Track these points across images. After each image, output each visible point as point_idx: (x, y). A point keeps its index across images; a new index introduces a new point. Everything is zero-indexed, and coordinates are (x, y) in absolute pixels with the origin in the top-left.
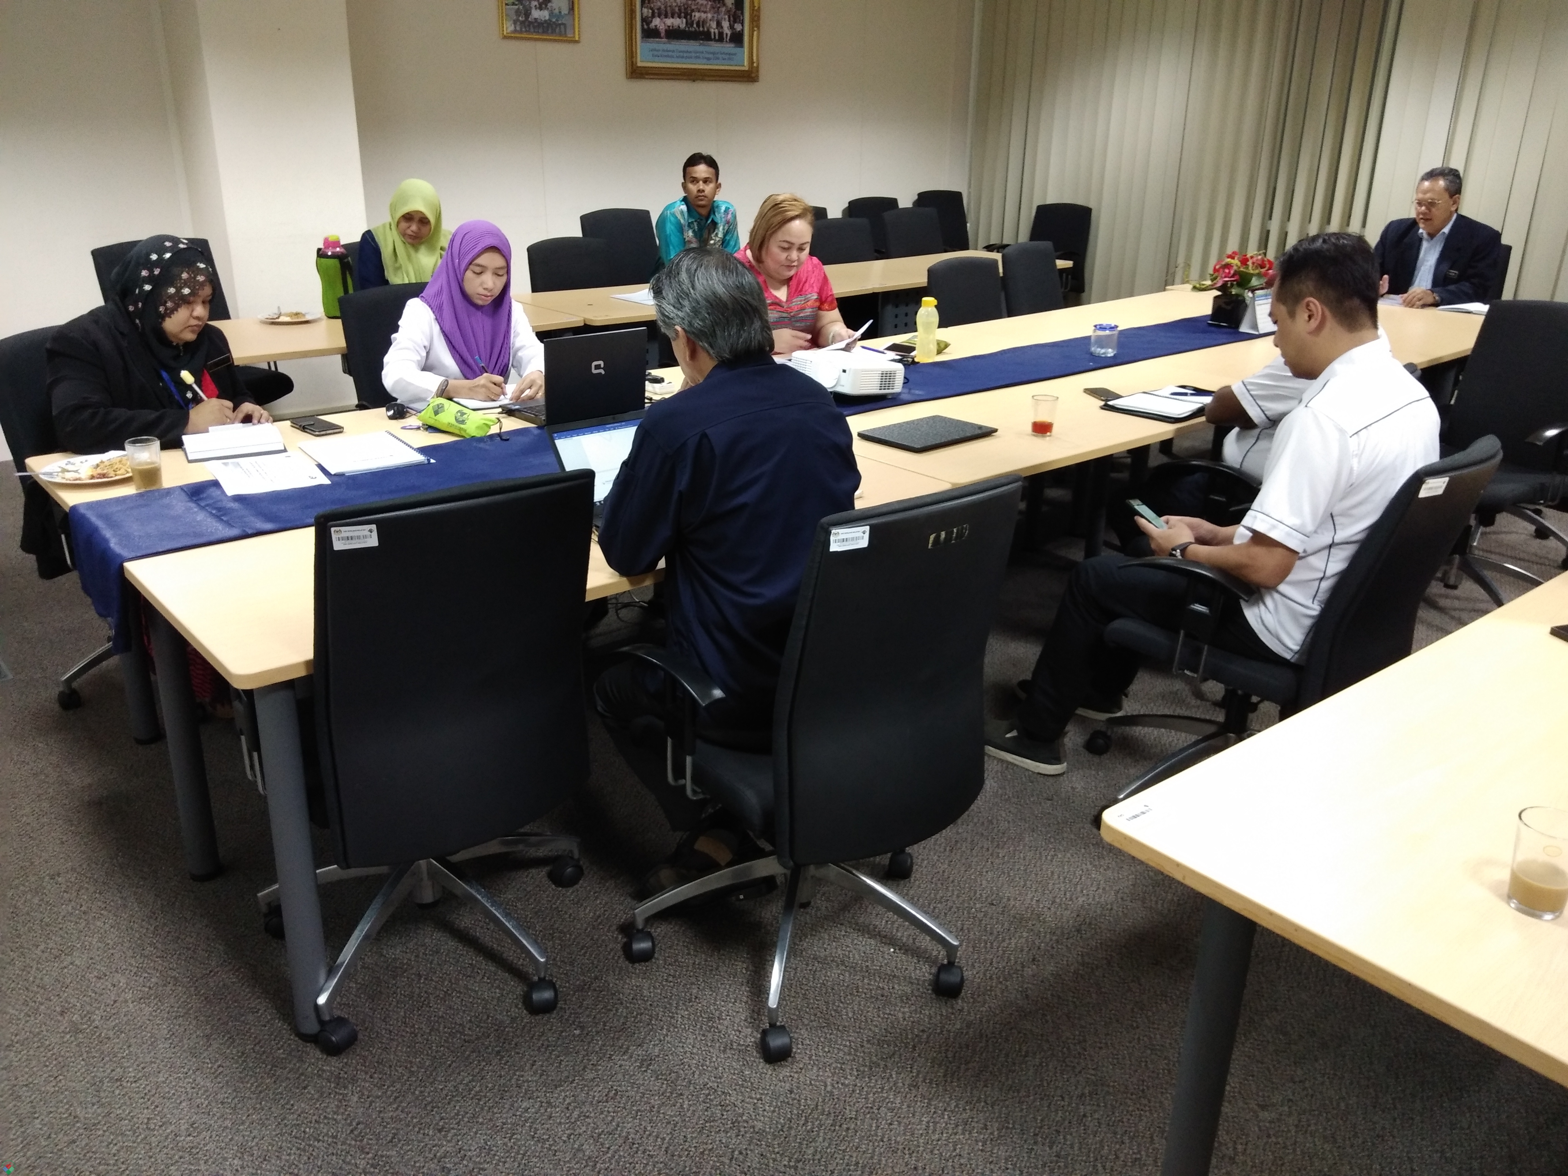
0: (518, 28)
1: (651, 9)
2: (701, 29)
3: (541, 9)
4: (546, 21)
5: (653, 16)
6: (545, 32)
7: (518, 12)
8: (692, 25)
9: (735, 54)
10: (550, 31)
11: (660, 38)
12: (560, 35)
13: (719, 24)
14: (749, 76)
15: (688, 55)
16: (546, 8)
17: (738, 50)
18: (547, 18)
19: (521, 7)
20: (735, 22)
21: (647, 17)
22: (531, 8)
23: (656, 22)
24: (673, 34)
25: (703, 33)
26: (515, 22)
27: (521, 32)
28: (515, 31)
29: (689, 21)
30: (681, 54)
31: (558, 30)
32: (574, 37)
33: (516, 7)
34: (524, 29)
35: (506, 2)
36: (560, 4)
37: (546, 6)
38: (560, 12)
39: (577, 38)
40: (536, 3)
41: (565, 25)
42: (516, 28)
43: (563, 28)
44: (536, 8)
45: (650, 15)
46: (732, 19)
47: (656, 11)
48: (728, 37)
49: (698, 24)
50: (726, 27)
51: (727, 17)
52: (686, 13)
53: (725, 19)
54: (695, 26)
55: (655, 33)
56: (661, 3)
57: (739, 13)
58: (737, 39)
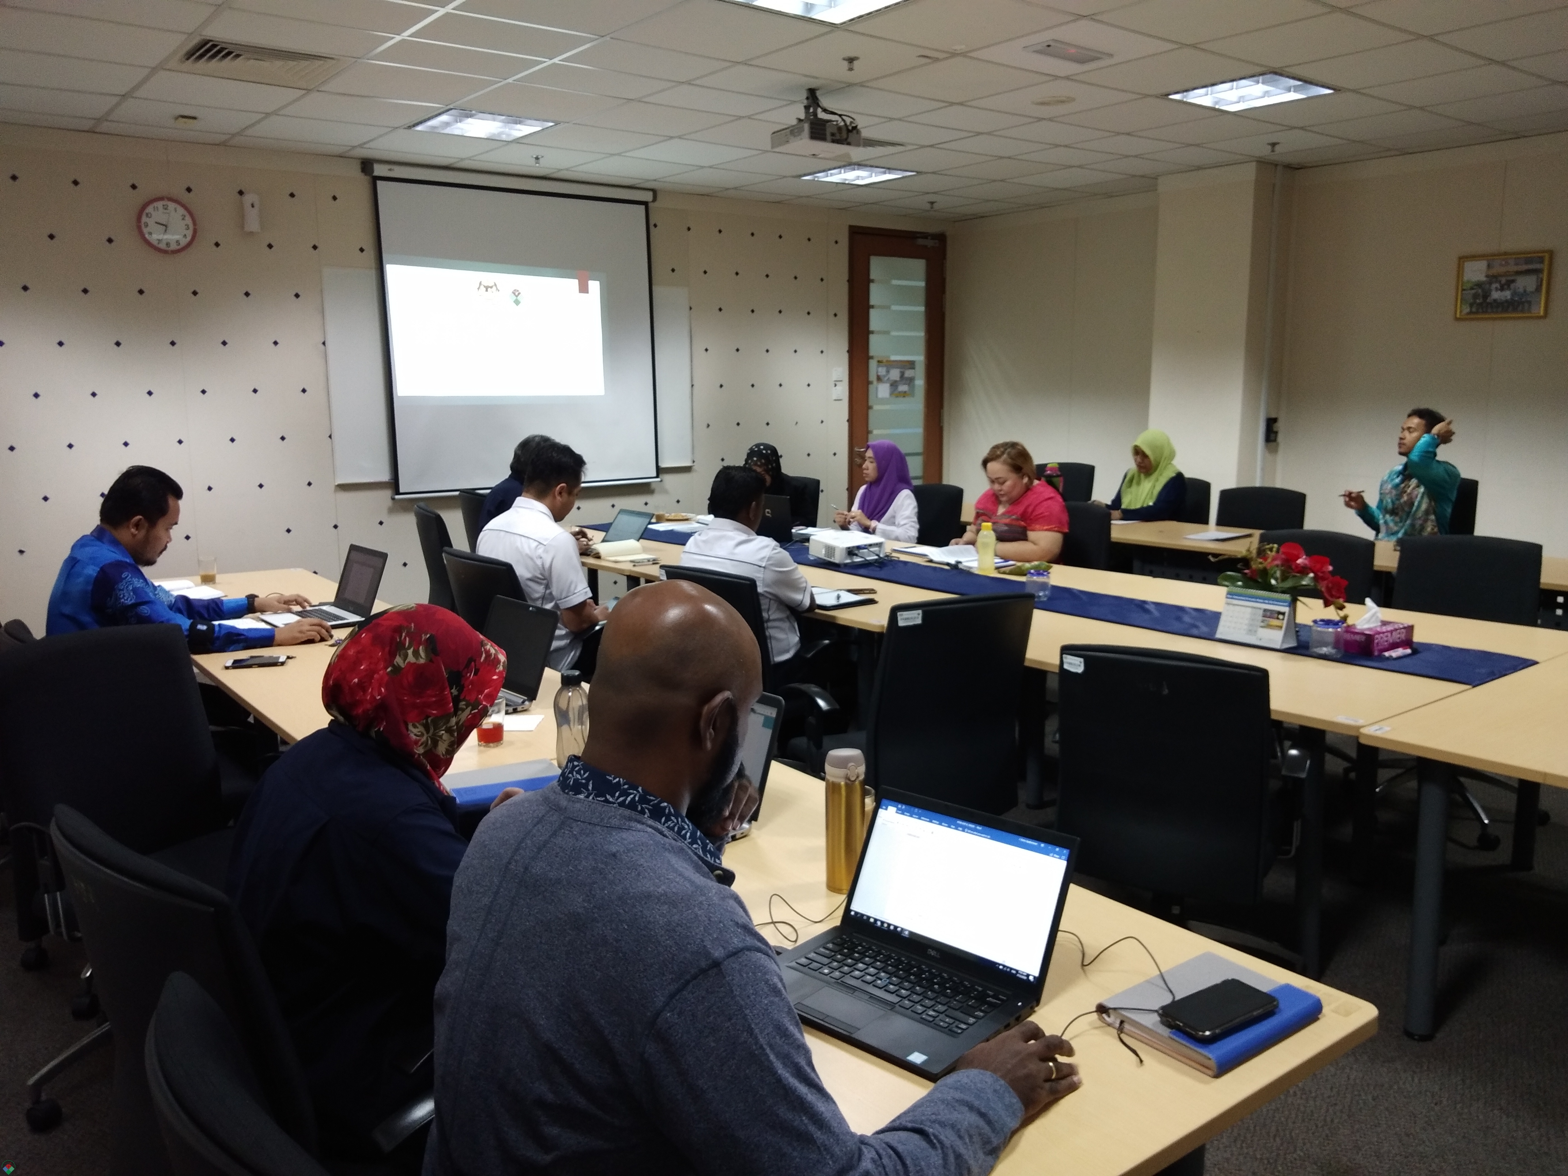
0: (1474, 310)
3: (1502, 289)
4: (1507, 301)
6: (1505, 310)
7: (1475, 296)
10: (1511, 309)
12: (1522, 311)
16: (1509, 288)
18: (1509, 297)
19: (1480, 291)
22: (1490, 290)
26: (1471, 305)
27: (1477, 313)
28: (1471, 313)
31: (1520, 308)
32: (1539, 313)
33: (1473, 291)
34: (1480, 310)
35: (1464, 288)
36: (1526, 283)
37: (1509, 286)
38: (1525, 291)
39: (1542, 313)
40: (1498, 285)
41: (1529, 303)
42: (1471, 310)
43: (1526, 305)
44: (1497, 289)
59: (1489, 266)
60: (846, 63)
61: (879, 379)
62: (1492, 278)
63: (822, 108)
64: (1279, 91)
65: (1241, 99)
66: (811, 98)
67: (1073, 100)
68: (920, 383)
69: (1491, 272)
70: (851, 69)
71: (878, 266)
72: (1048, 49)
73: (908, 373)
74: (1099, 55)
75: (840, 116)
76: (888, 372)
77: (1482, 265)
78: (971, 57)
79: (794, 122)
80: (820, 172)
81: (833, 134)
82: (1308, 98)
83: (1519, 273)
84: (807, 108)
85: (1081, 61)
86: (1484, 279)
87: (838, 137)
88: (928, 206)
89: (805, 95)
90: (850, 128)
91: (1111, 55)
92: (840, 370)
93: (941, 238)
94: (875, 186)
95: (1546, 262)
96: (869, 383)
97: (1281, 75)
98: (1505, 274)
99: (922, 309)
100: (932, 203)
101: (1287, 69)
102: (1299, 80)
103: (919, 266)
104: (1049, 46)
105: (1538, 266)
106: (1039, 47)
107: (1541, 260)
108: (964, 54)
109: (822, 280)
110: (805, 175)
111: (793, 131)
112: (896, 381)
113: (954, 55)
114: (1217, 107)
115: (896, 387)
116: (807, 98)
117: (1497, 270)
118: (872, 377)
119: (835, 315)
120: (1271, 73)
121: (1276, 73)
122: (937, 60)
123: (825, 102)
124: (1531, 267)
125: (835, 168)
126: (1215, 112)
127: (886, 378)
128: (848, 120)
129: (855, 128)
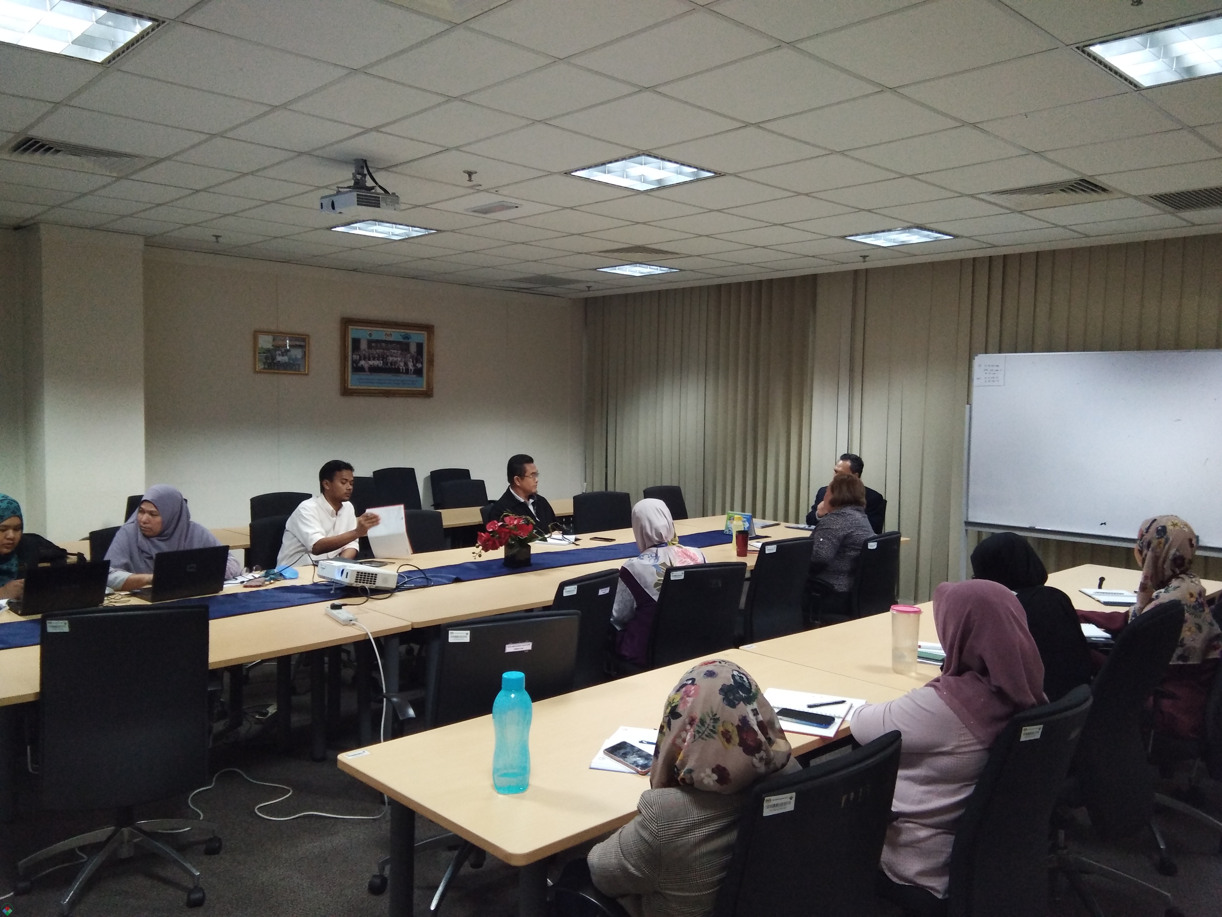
0: (266, 366)
1: (359, 355)
2: (393, 367)
3: (283, 355)
4: (286, 363)
5: (360, 359)
6: (286, 369)
7: (266, 358)
8: (387, 364)
9: (417, 381)
10: (288, 368)
11: (366, 372)
12: (295, 370)
13: (406, 364)
14: (428, 394)
15: (384, 381)
16: (286, 355)
17: (419, 379)
18: (287, 361)
19: (269, 355)
20: (417, 362)
21: (356, 360)
22: (276, 355)
23: (362, 363)
24: (374, 370)
25: (395, 368)
26: (264, 363)
27: (269, 369)
28: (265, 368)
29: (385, 362)
30: (380, 381)
31: (294, 368)
32: (305, 372)
33: (266, 355)
34: (270, 367)
35: (259, 352)
36: (297, 353)
38: (296, 357)
39: (307, 372)
40: (280, 352)
41: (299, 365)
43: (297, 366)
44: (279, 355)
45: (358, 359)
46: (415, 361)
47: (363, 357)
48: (412, 371)
49: (391, 364)
50: (411, 365)
51: (411, 360)
52: (383, 358)
53: (410, 361)
54: (389, 365)
55: (361, 369)
56: (366, 352)
57: (419, 357)
58: (419, 372)
59: (274, 340)
62: (277, 348)
69: (274, 343)
77: (270, 338)
83: (292, 346)
86: (272, 347)
95: (306, 342)
98: (284, 346)
105: (302, 343)
107: (304, 340)
117: (278, 342)
124: (299, 343)
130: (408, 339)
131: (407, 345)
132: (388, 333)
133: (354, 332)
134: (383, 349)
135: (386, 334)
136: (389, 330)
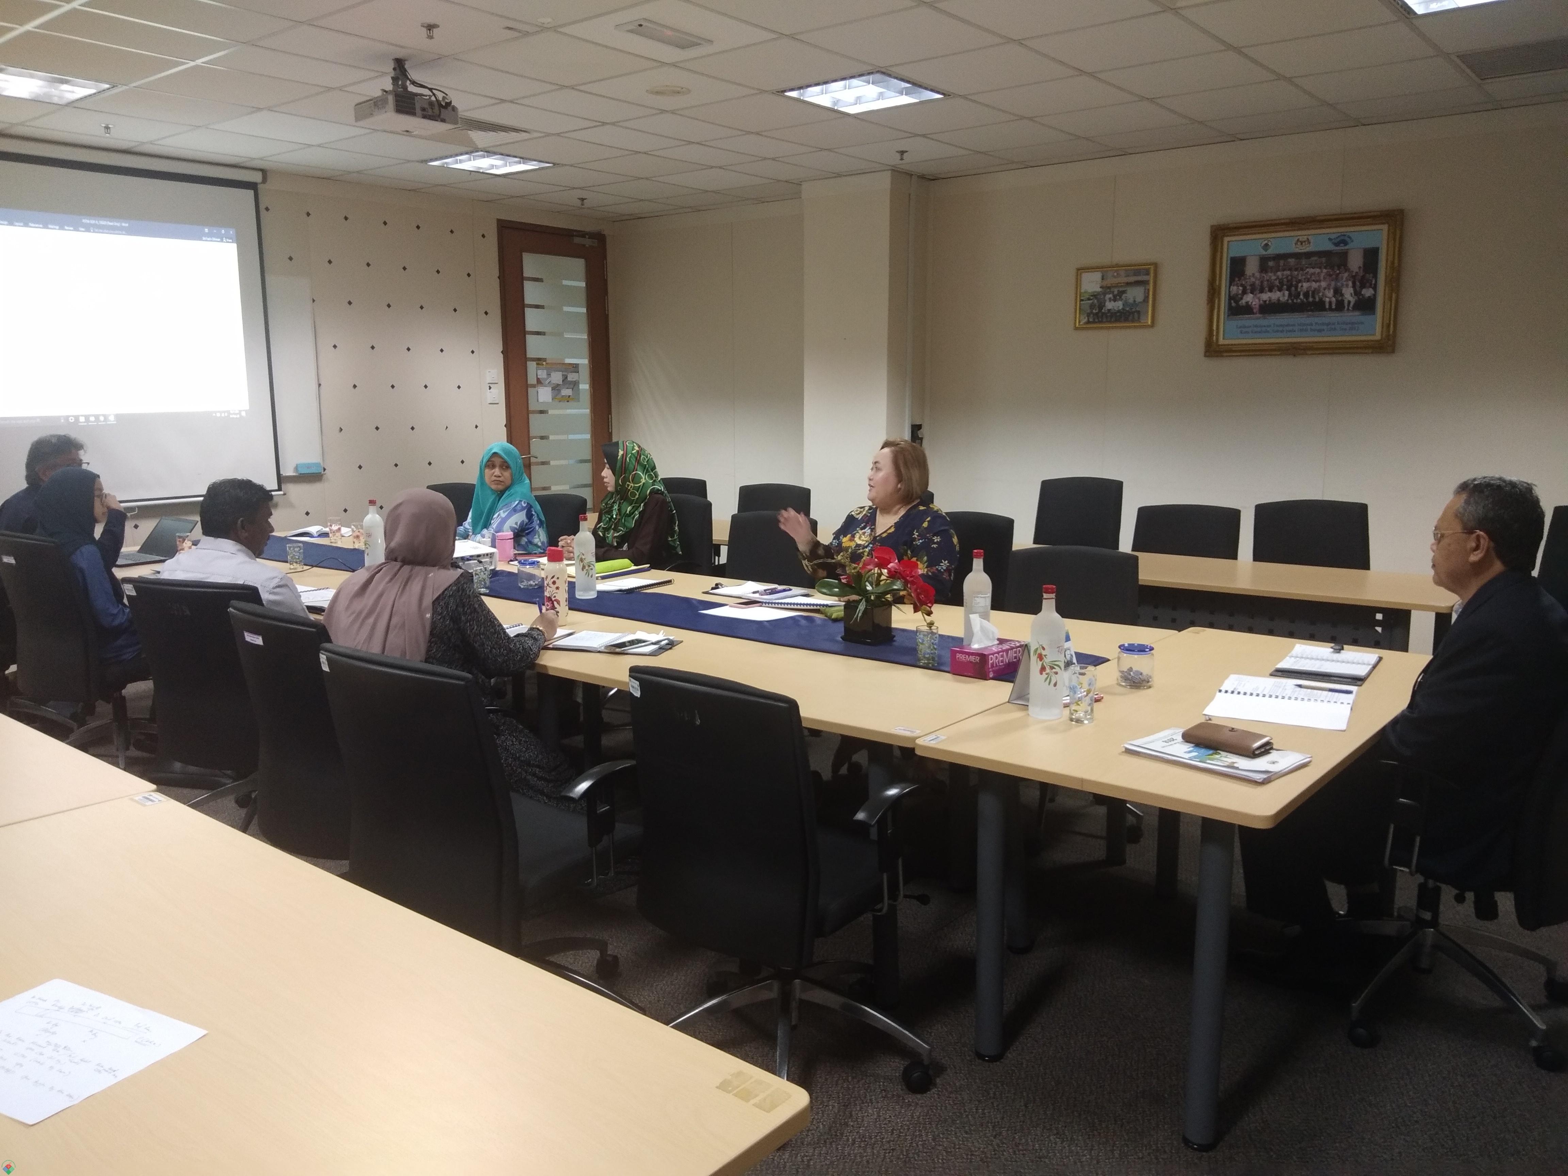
0: (1091, 320)
1: (1242, 285)
2: (1311, 299)
3: (1115, 301)
4: (1119, 311)
5: (1244, 292)
6: (1118, 320)
7: (1092, 306)
8: (1297, 297)
9: (1362, 323)
10: (1123, 318)
11: (1253, 313)
12: (1133, 321)
13: (1337, 292)
14: (1384, 346)
15: (1290, 328)
16: (1121, 299)
17: (1367, 319)
18: (1121, 307)
19: (1096, 301)
20: (1363, 286)
21: (1237, 295)
22: (1105, 301)
23: (1249, 298)
24: (1268, 309)
25: (1314, 303)
26: (1088, 315)
27: (1094, 322)
28: (1088, 322)
29: (1293, 293)
30: (1281, 329)
31: (1131, 318)
32: (1147, 323)
33: (1091, 302)
34: (1097, 320)
35: (1082, 298)
36: (1135, 294)
37: (1120, 297)
38: (1135, 301)
39: (1149, 323)
40: (1111, 296)
41: (1139, 312)
42: (1088, 319)
43: (1136, 315)
44: (1110, 300)
45: (1240, 292)
46: (1358, 283)
47: (1248, 287)
48: (1352, 305)
49: (1306, 295)
50: (1348, 294)
51: (1350, 283)
52: (1290, 285)
53: (1347, 286)
54: (1301, 297)
55: (1247, 310)
56: (1256, 279)
57: (1370, 276)
58: (1366, 306)
59: (1103, 278)
60: (425, 30)
61: (539, 382)
62: (1106, 289)
63: (410, 81)
64: (893, 94)
65: (858, 100)
66: (398, 68)
67: (689, 91)
68: (585, 387)
69: (1105, 283)
70: (431, 37)
71: (531, 264)
72: (639, 28)
73: (572, 377)
74: (699, 42)
75: (431, 89)
76: (549, 375)
77: (1097, 276)
78: (561, 33)
79: (378, 93)
80: (447, 157)
81: (423, 109)
82: (921, 103)
83: (1128, 284)
84: (395, 80)
85: (682, 46)
86: (1099, 290)
87: (430, 112)
88: (579, 202)
89: (392, 65)
90: (444, 104)
91: (711, 42)
92: (495, 372)
93: (600, 238)
94: (515, 176)
95: (1152, 275)
96: (527, 386)
97: (890, 76)
98: (1117, 286)
99: (584, 310)
100: (583, 200)
101: (893, 69)
102: (908, 82)
103: (578, 265)
104: (641, 25)
105: (1144, 278)
106: (631, 27)
107: (1147, 272)
108: (554, 29)
109: (469, 275)
110: (432, 160)
111: (377, 104)
112: (558, 385)
113: (543, 29)
114: (836, 108)
115: (559, 391)
116: (394, 69)
117: (1109, 281)
118: (532, 380)
119: (486, 313)
120: (878, 72)
121: (883, 73)
122: (527, 34)
123: (413, 74)
124: (1139, 278)
125: (462, 154)
126: (834, 114)
127: (548, 381)
128: (440, 96)
129: (449, 104)
130: (1346, 243)
131: (1344, 255)
132: (1301, 239)
133: (1234, 246)
134: (1290, 270)
135: (1298, 240)
136: (1302, 234)
